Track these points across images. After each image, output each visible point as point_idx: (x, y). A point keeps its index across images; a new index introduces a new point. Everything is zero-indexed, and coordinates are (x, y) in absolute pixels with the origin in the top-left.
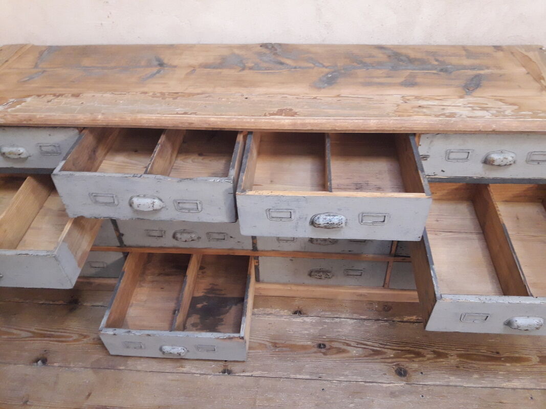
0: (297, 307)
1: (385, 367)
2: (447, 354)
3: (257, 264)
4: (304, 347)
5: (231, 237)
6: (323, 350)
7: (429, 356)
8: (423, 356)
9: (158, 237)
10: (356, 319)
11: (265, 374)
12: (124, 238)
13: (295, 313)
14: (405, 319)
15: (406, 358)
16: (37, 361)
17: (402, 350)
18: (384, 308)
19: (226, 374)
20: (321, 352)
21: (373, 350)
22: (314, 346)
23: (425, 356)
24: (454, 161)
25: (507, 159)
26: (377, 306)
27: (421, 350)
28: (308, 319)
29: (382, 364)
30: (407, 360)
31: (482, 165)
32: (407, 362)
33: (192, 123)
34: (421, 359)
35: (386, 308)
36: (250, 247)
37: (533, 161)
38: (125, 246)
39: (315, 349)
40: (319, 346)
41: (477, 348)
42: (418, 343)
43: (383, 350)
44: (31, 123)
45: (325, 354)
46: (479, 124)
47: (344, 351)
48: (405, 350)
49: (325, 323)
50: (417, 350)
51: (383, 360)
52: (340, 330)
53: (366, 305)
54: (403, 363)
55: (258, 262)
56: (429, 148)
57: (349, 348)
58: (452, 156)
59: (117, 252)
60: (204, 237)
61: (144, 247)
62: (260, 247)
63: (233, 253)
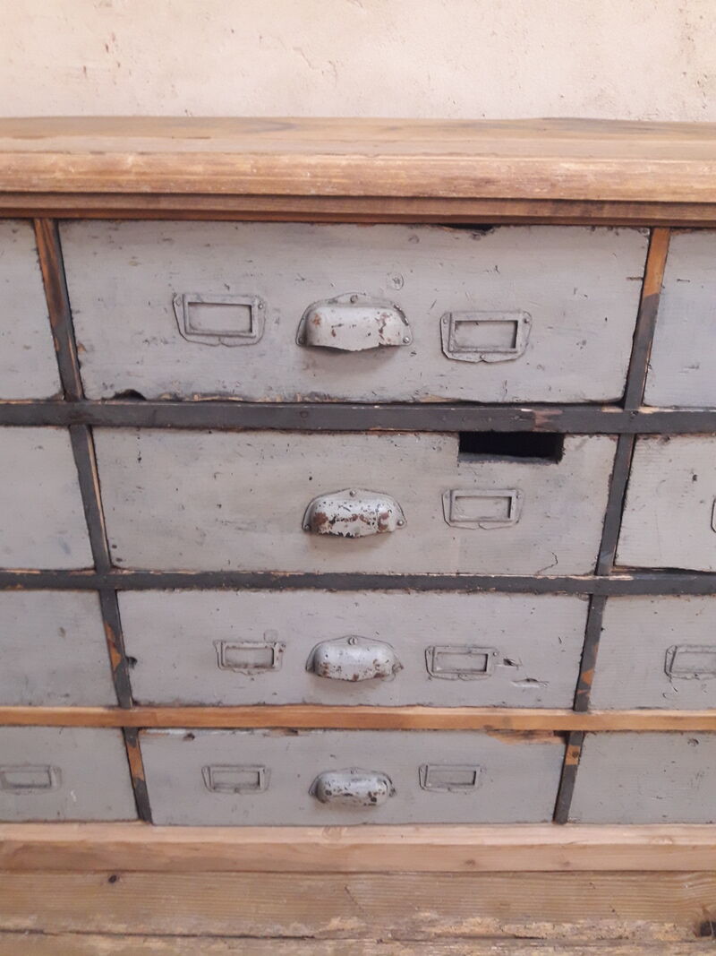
0: (700, 911)
3: (571, 762)
5: (508, 662)
9: (257, 666)
12: (135, 675)
33: (488, 181)
36: (564, 701)
38: (136, 703)
55: (576, 754)
59: (103, 726)
60: (414, 665)
61: (202, 705)
62: (598, 696)
63: (507, 719)
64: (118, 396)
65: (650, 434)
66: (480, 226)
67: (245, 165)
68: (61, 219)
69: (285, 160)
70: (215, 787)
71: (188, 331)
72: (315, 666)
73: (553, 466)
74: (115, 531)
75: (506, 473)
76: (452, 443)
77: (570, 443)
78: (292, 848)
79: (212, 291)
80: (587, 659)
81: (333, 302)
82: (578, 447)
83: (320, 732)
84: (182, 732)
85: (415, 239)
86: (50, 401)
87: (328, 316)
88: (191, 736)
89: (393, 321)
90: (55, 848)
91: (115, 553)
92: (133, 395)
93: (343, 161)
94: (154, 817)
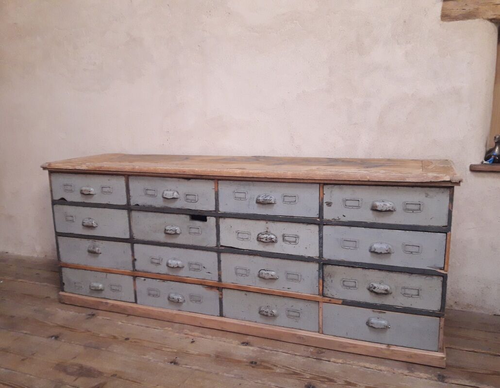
0: (246, 341)
1: (298, 382)
3: (221, 297)
4: (239, 362)
5: (204, 267)
6: (254, 365)
7: (340, 383)
9: (157, 263)
10: (290, 354)
11: (202, 369)
12: (136, 263)
13: (243, 343)
14: (332, 360)
15: (320, 380)
16: (52, 337)
17: (318, 376)
18: (318, 352)
19: (173, 364)
20: (251, 366)
21: (294, 372)
22: (247, 362)
23: (336, 382)
24: (350, 207)
25: (386, 205)
26: (312, 350)
27: (335, 378)
28: (251, 348)
29: (297, 380)
30: (319, 382)
31: (371, 212)
34: (333, 383)
35: (320, 352)
36: (217, 279)
37: (408, 210)
38: (136, 270)
39: (248, 364)
40: (252, 363)
43: (303, 373)
44: (101, 170)
45: (253, 367)
47: (270, 368)
48: (321, 376)
49: (264, 352)
50: (332, 378)
51: (298, 378)
52: (273, 357)
53: (304, 348)
55: (222, 295)
56: (331, 197)
57: (275, 368)
58: (348, 203)
59: (130, 275)
60: (186, 266)
61: (148, 272)
62: (223, 279)
63: (205, 282)
64: (135, 205)
65: (222, 217)
66: (188, 179)
67: (152, 168)
68: (129, 175)
69: (158, 168)
70: (149, 294)
71: (146, 194)
72: (167, 265)
73: (205, 222)
74: (134, 231)
75: (198, 223)
76: (188, 217)
77: (208, 218)
78: (163, 313)
79: (149, 188)
80: (219, 268)
81: (167, 190)
82: (209, 219)
83: (169, 282)
84: (143, 278)
85: (179, 181)
86: (125, 205)
87: (165, 192)
88: (145, 280)
89: (176, 193)
90: (118, 306)
91: (134, 235)
92: (138, 205)
93: (165, 168)
94: (138, 301)
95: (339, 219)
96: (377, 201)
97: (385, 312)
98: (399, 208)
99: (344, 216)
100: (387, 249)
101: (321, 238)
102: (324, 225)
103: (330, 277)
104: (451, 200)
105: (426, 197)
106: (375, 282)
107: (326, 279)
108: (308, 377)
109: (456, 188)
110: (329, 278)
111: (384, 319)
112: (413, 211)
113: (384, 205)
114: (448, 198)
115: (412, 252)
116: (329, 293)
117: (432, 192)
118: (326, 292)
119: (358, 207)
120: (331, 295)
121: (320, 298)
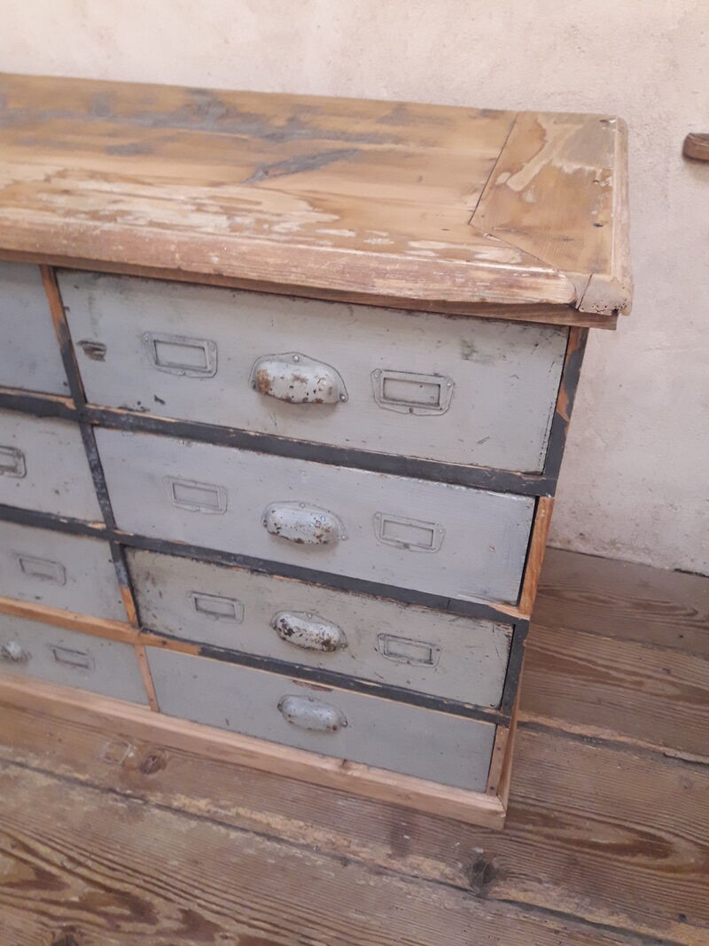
1: (35, 925)
2: (216, 928)
8: (152, 921)
10: (59, 777)
14: (176, 804)
15: (105, 915)
17: (108, 889)
18: (147, 762)
21: (39, 872)
24: (175, 371)
25: (303, 381)
26: (131, 755)
27: (157, 901)
29: (35, 916)
30: (101, 920)
31: (253, 396)
32: (98, 925)
34: (141, 926)
35: (151, 763)
37: (393, 400)
41: (307, 931)
42: (164, 878)
46: (173, 248)
48: (117, 892)
50: (148, 897)
51: (44, 907)
53: (110, 747)
54: (86, 928)
56: (95, 321)
58: (165, 354)
95: (144, 410)
96: (272, 357)
97: (330, 690)
98: (358, 392)
99: (156, 399)
100: (318, 532)
101: (97, 468)
102: (96, 425)
103: (154, 582)
104: (569, 379)
105: (466, 357)
106: (294, 612)
107: (140, 586)
108: (75, 899)
109: (596, 335)
110: (149, 584)
111: (328, 705)
112: (411, 406)
113: (297, 378)
114: (558, 369)
115: (406, 546)
116: (155, 621)
117: (489, 341)
118: (147, 618)
119: (205, 373)
120: (167, 628)
121: (133, 633)
